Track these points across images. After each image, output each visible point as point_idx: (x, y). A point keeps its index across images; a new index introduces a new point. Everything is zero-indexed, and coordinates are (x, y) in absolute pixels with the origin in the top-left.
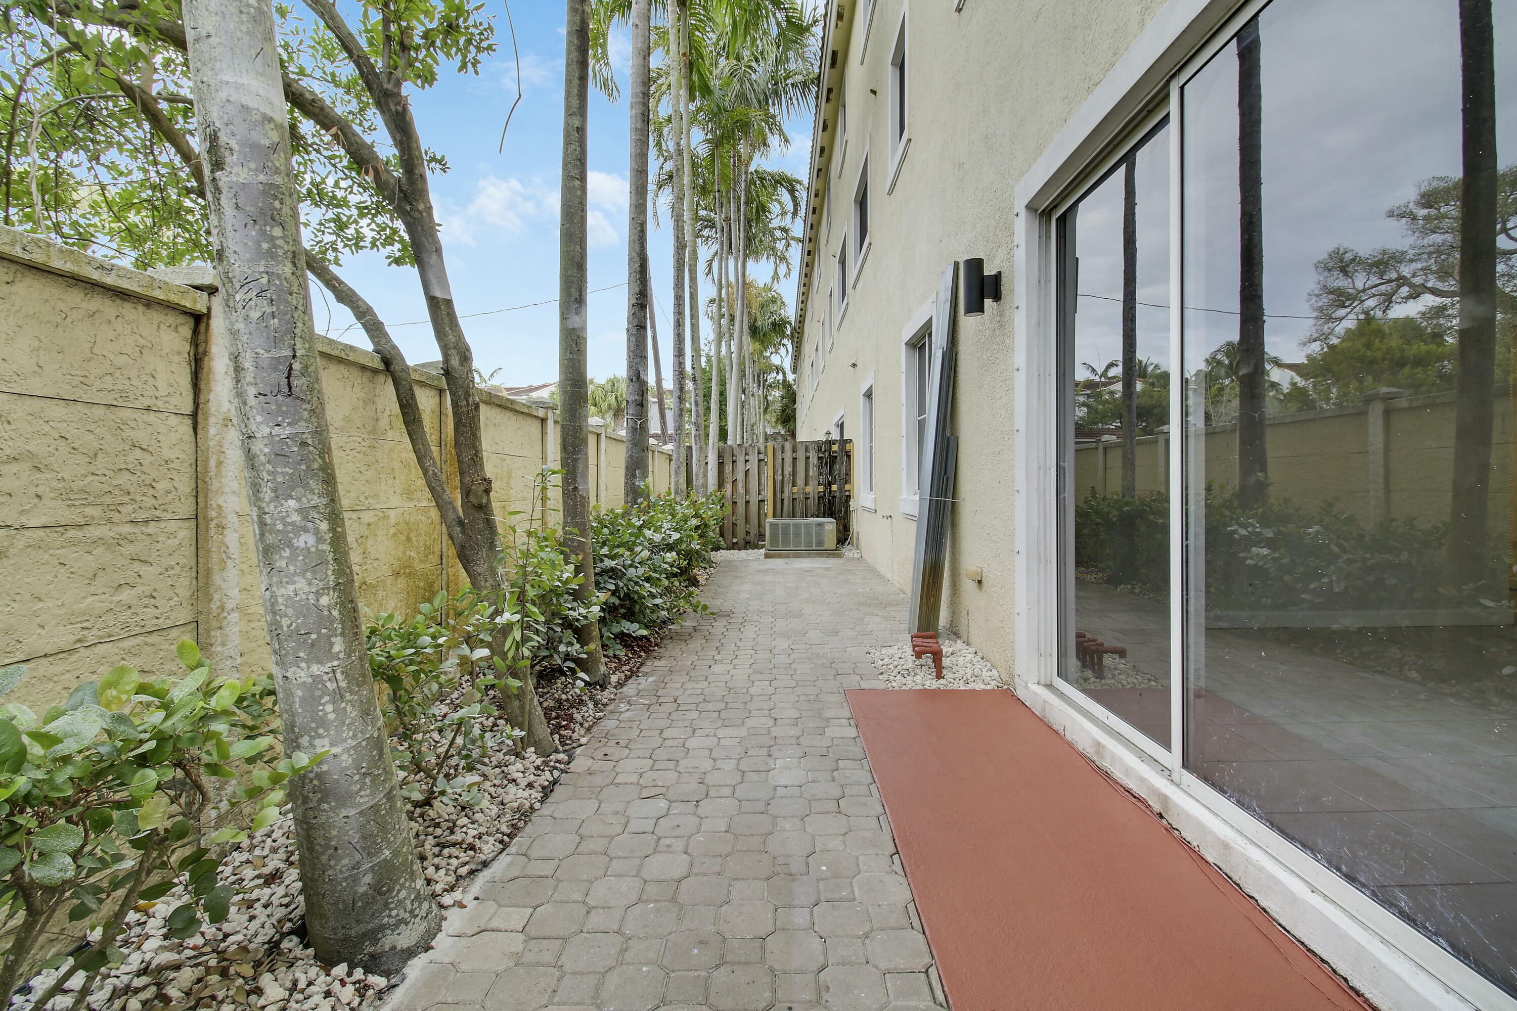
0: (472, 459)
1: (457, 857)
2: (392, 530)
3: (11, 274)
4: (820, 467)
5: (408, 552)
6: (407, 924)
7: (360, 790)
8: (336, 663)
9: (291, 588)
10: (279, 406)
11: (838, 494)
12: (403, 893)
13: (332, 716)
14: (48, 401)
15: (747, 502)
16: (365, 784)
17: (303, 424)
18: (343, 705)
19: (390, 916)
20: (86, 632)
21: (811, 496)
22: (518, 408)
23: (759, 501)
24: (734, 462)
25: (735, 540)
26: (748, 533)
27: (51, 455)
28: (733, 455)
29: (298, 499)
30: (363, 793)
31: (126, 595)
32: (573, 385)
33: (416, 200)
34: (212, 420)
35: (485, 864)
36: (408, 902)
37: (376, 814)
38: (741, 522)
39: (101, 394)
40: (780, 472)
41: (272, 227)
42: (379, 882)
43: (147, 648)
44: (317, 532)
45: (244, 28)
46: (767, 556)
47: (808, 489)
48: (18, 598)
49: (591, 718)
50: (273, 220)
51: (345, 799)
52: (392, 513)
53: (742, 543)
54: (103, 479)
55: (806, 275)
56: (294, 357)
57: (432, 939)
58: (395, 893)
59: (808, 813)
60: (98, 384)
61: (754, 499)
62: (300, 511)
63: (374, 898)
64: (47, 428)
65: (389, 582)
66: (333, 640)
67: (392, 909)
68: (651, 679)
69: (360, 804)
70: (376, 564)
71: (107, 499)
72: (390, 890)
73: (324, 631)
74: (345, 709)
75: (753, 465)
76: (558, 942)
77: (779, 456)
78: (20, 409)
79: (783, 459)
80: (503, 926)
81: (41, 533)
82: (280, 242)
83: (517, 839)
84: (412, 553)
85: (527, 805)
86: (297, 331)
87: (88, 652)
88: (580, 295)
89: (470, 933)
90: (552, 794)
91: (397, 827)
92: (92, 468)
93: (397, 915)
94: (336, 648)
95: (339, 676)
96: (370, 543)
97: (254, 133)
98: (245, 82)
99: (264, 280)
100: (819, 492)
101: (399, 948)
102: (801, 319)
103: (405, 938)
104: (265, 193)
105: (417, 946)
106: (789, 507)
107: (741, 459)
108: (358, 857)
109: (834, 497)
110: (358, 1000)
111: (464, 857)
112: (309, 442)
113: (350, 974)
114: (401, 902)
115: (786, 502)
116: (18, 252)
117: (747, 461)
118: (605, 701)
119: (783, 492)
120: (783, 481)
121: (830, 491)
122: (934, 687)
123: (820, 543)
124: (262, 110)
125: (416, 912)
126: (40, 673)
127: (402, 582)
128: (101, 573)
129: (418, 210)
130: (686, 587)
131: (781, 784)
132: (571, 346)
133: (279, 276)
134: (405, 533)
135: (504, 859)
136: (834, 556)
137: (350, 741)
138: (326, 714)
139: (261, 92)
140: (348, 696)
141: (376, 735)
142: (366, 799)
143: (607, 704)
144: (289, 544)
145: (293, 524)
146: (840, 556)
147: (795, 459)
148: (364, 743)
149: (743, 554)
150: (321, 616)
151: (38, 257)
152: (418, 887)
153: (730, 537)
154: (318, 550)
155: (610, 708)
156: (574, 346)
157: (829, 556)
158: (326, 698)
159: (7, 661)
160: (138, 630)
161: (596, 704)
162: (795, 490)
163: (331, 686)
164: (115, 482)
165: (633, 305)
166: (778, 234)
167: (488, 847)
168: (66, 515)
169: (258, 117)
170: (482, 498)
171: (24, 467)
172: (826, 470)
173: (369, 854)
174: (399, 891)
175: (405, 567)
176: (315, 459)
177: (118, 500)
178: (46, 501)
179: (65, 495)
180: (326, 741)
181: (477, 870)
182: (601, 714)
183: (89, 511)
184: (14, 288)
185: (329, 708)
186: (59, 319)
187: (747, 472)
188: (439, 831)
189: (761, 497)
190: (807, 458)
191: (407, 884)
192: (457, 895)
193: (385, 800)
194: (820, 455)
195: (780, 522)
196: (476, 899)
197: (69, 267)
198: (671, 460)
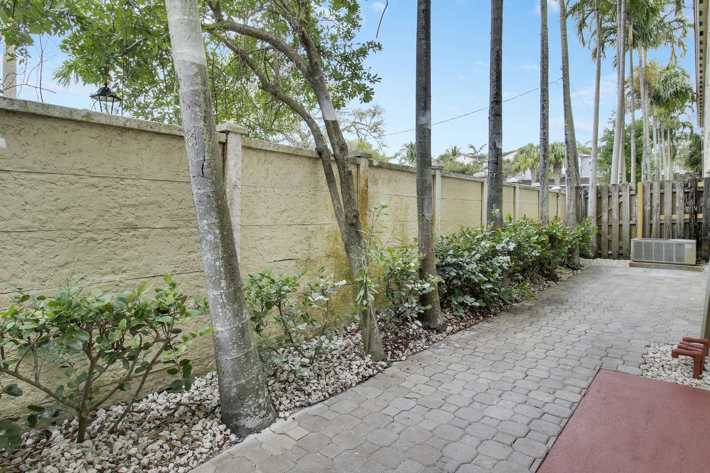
0: (348, 200)
1: (299, 397)
2: (326, 235)
3: (151, 137)
4: (686, 200)
5: (336, 246)
6: (251, 417)
7: (232, 349)
8: (222, 291)
9: (206, 257)
10: (199, 181)
11: (703, 221)
12: (251, 403)
13: (221, 314)
14: (164, 182)
15: (621, 226)
16: (234, 347)
17: (208, 188)
18: (225, 310)
19: (243, 410)
20: (177, 269)
21: (677, 222)
22: (411, 171)
23: (631, 225)
24: (610, 197)
25: (610, 252)
26: (620, 248)
27: (165, 201)
28: (609, 192)
29: (207, 220)
30: (233, 351)
31: (193, 256)
32: (421, 157)
33: (315, 75)
34: (228, 186)
35: (310, 405)
36: (253, 407)
37: (239, 362)
38: (615, 240)
39: (183, 178)
40: (649, 204)
41: (195, 108)
42: (239, 393)
43: (201, 277)
44: (214, 234)
45: (183, 29)
46: (631, 265)
47: (674, 217)
48: (152, 253)
49: (420, 347)
50: (196, 104)
51: (227, 352)
52: (326, 227)
53: (616, 255)
54: (185, 210)
55: (701, 51)
56: (204, 160)
57: (263, 429)
58: (246, 401)
59: (490, 438)
60: (183, 174)
61: (626, 224)
62: (208, 225)
63: (237, 400)
64: (163, 192)
65: (323, 260)
66: (221, 281)
67: (244, 408)
68: (473, 333)
69: (232, 356)
70: (316, 250)
71: (186, 218)
72: (244, 399)
73: (217, 277)
74: (226, 312)
75: (626, 199)
76: (305, 452)
77: (648, 192)
78: (154, 185)
79: (651, 194)
80: (291, 435)
81: (161, 230)
82: (198, 113)
83: (333, 398)
84: (338, 247)
85: (350, 382)
86: (206, 149)
87: (178, 276)
88: (425, 105)
89: (278, 432)
90: (366, 382)
91: (250, 371)
92: (180, 206)
93: (247, 411)
94: (223, 285)
95: (223, 297)
96: (312, 240)
97: (188, 71)
98: (184, 51)
99: (193, 130)
100: (685, 219)
101: (246, 427)
102: (702, 86)
103: (250, 423)
104: (192, 94)
105: (255, 429)
106: (656, 230)
107: (615, 195)
108: (231, 379)
109: (700, 223)
110: (222, 442)
111: (303, 397)
112: (211, 195)
113: (225, 430)
114: (249, 406)
115: (654, 226)
116: (149, 129)
117: (620, 196)
118: (434, 340)
119: (651, 218)
120: (651, 211)
121: (696, 218)
122: (686, 383)
123: (680, 258)
124: (190, 61)
125: (257, 413)
126: (159, 282)
127: (331, 261)
128: (183, 246)
129: (316, 80)
130: (546, 281)
131: (490, 415)
132: (420, 134)
133: (198, 127)
134: (334, 236)
135: (320, 405)
136: (693, 270)
137: (228, 326)
138: (219, 313)
139: (190, 54)
140: (227, 307)
141: (240, 326)
142: (235, 354)
143: (435, 342)
144: (205, 239)
145: (205, 230)
146: (699, 270)
147: (662, 194)
148: (234, 329)
149: (614, 262)
150: (216, 270)
151: (156, 130)
152: (260, 402)
153: (606, 250)
154: (215, 242)
155: (435, 344)
156: (422, 134)
157: (688, 269)
158: (219, 306)
159: (147, 276)
160: (197, 270)
161: (428, 340)
162: (662, 217)
163: (221, 301)
164: (189, 212)
165: (492, 102)
166: (675, 25)
167: (314, 397)
168: (169, 224)
169: (189, 64)
170: (353, 220)
171: (155, 206)
172: (691, 202)
173: (235, 379)
174: (248, 401)
175: (334, 253)
176: (213, 203)
177: (190, 219)
178: (163, 218)
179: (170, 216)
180: (219, 325)
181: (305, 406)
182: (427, 347)
183: (179, 222)
184: (152, 142)
185: (220, 310)
186: (168, 151)
187: (620, 204)
188: (302, 383)
189: (632, 222)
190: (674, 193)
191: (253, 399)
192: (287, 414)
193: (243, 357)
194: (686, 190)
195: (644, 241)
196: (293, 419)
197: (168, 131)
198: (558, 196)
